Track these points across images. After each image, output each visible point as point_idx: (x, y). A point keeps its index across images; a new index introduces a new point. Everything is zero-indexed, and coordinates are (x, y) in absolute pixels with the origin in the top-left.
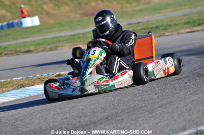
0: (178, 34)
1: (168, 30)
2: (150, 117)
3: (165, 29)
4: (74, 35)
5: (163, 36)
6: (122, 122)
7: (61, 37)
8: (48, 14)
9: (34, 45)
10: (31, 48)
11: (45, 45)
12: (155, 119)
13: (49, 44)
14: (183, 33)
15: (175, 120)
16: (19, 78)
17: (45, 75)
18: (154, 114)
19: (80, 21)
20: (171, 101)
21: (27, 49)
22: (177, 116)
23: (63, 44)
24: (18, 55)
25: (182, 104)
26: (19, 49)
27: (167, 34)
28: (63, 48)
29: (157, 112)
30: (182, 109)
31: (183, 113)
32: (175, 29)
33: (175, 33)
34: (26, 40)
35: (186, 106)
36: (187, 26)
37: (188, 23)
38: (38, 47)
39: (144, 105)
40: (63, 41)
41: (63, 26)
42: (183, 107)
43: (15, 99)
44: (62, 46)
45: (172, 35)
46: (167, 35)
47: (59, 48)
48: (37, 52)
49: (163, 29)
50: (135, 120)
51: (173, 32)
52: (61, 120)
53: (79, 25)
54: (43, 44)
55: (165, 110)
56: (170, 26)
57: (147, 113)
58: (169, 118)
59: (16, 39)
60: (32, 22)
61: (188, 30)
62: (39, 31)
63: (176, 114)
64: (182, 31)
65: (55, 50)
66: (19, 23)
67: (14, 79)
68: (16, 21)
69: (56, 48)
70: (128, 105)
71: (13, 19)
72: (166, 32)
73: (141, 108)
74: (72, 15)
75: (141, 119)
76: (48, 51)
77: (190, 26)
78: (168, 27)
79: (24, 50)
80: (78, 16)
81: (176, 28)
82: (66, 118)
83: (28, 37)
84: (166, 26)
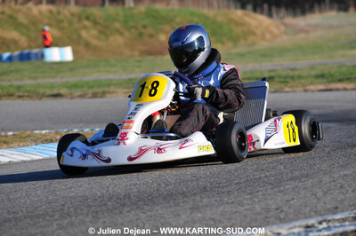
0: (306, 91)
1: (289, 85)
2: (275, 192)
3: (284, 82)
4: (130, 80)
5: (280, 92)
6: (229, 195)
7: (111, 80)
8: (87, 45)
9: (67, 87)
10: (63, 91)
11: (85, 89)
12: (285, 194)
13: (92, 87)
14: (313, 91)
15: (318, 199)
16: (44, 132)
17: (87, 130)
18: (282, 188)
19: (139, 61)
20: (307, 174)
21: (55, 92)
22: (320, 194)
23: (115, 90)
24: (41, 99)
25: (327, 179)
26: (42, 91)
27: (287, 89)
28: (114, 95)
29: (288, 187)
30: (328, 185)
31: (330, 190)
32: (301, 83)
33: (301, 89)
34: (52, 80)
35: (334, 181)
36: (320, 80)
37: (322, 76)
38: (74, 90)
39: (263, 175)
40: (115, 85)
41: (112, 66)
42: (330, 182)
43: (41, 158)
44: (113, 92)
45: (294, 91)
46: (288, 92)
47: (108, 95)
48: (72, 98)
49: (281, 82)
50: (251, 194)
51: (297, 87)
52: (127, 186)
53: (139, 67)
54: (82, 87)
55: (300, 184)
56: (292, 78)
57: (270, 186)
58: (308, 195)
59: (35, 78)
60: (61, 56)
61: (321, 87)
62: (72, 70)
63: (318, 190)
64: (312, 87)
65: (102, 97)
66: (39, 55)
67: (36, 132)
68: (35, 51)
69: (103, 94)
70: (236, 174)
71: (30, 47)
72: (286, 86)
73: (260, 178)
74: (127, 52)
75: (260, 193)
76: (90, 98)
77: (325, 80)
78: (289, 80)
79: (49, 92)
80: (136, 53)
81: (303, 81)
82: (135, 185)
83: (53, 77)
84: (285, 78)
